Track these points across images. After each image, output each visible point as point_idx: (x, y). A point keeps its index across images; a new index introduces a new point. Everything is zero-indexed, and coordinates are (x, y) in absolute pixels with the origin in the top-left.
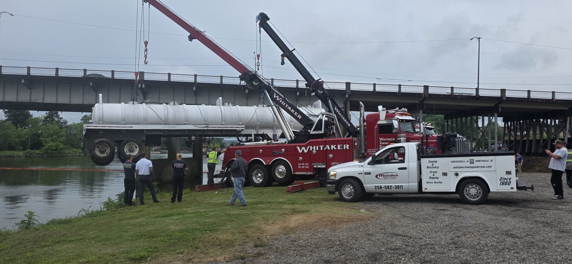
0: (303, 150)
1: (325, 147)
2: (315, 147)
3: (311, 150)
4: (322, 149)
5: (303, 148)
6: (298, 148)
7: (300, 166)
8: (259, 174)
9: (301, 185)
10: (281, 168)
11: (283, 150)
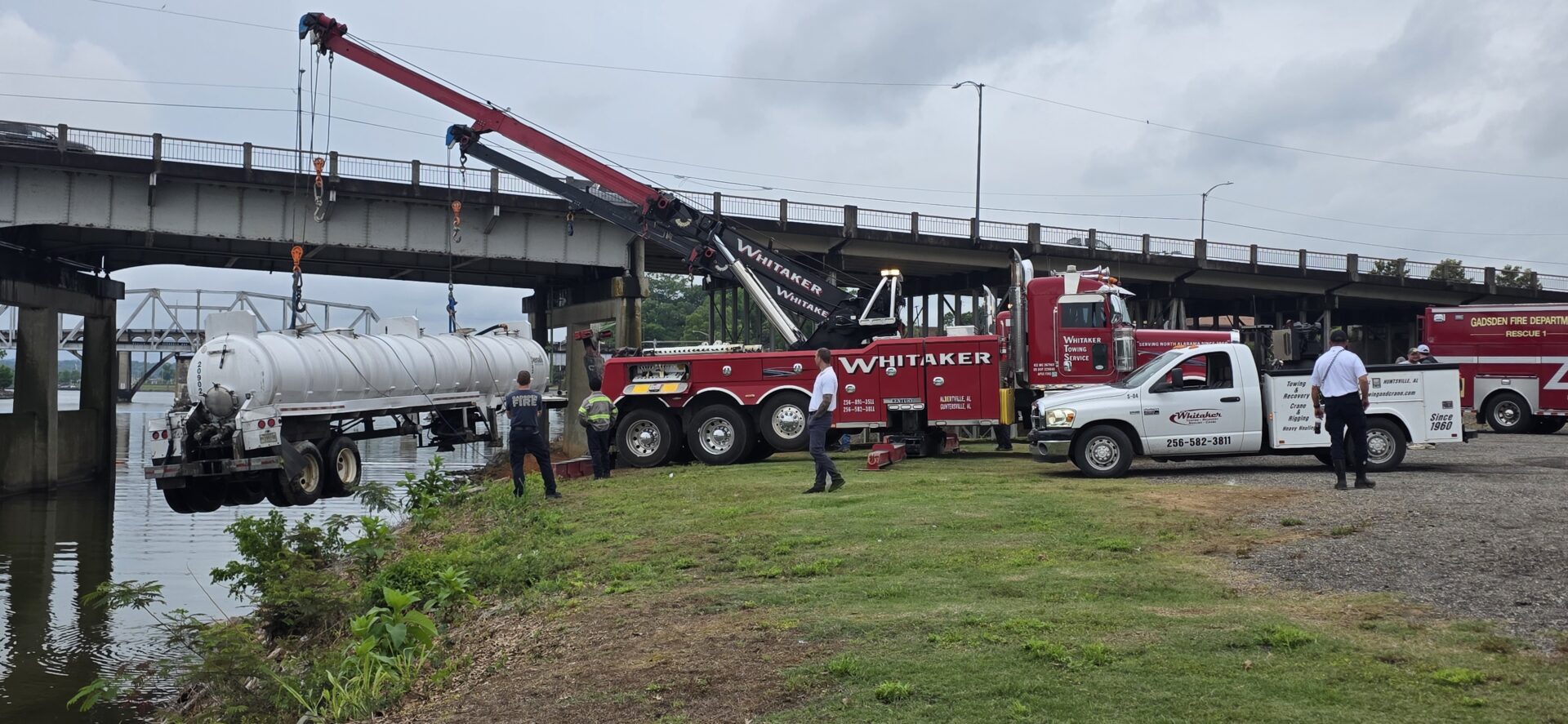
0: (858, 366)
1: (921, 357)
2: (892, 358)
3: (882, 364)
4: (913, 363)
5: (860, 362)
6: (844, 361)
7: (848, 406)
8: (716, 429)
9: (889, 453)
10: (789, 413)
11: (798, 366)
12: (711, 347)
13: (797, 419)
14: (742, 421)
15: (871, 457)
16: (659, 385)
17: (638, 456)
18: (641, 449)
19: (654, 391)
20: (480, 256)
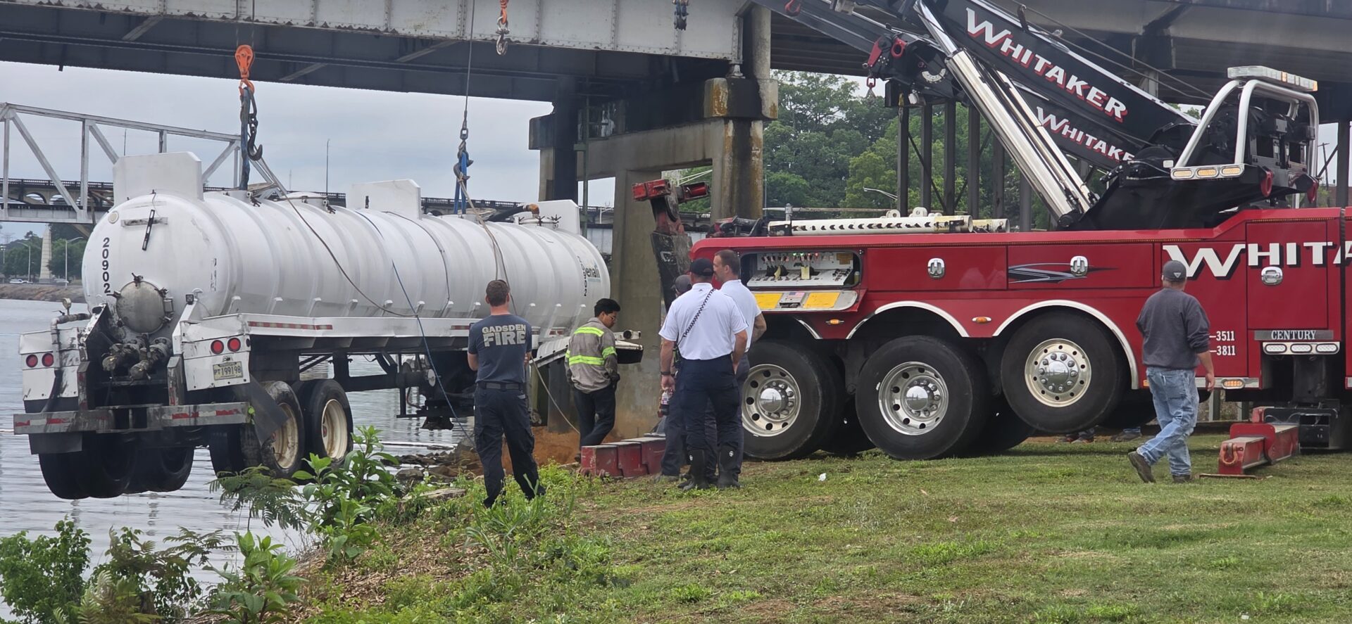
0: (1203, 264)
1: (1335, 247)
2: (1274, 248)
3: (1253, 260)
4: (1318, 258)
5: (1206, 254)
6: (1174, 252)
8: (911, 386)
9: (1263, 441)
10: (1059, 355)
11: (1079, 262)
12: (904, 221)
13: (1075, 368)
14: (965, 371)
15: (1226, 449)
16: (798, 296)
17: (756, 434)
18: (762, 423)
19: (789, 305)
20: (450, 36)
